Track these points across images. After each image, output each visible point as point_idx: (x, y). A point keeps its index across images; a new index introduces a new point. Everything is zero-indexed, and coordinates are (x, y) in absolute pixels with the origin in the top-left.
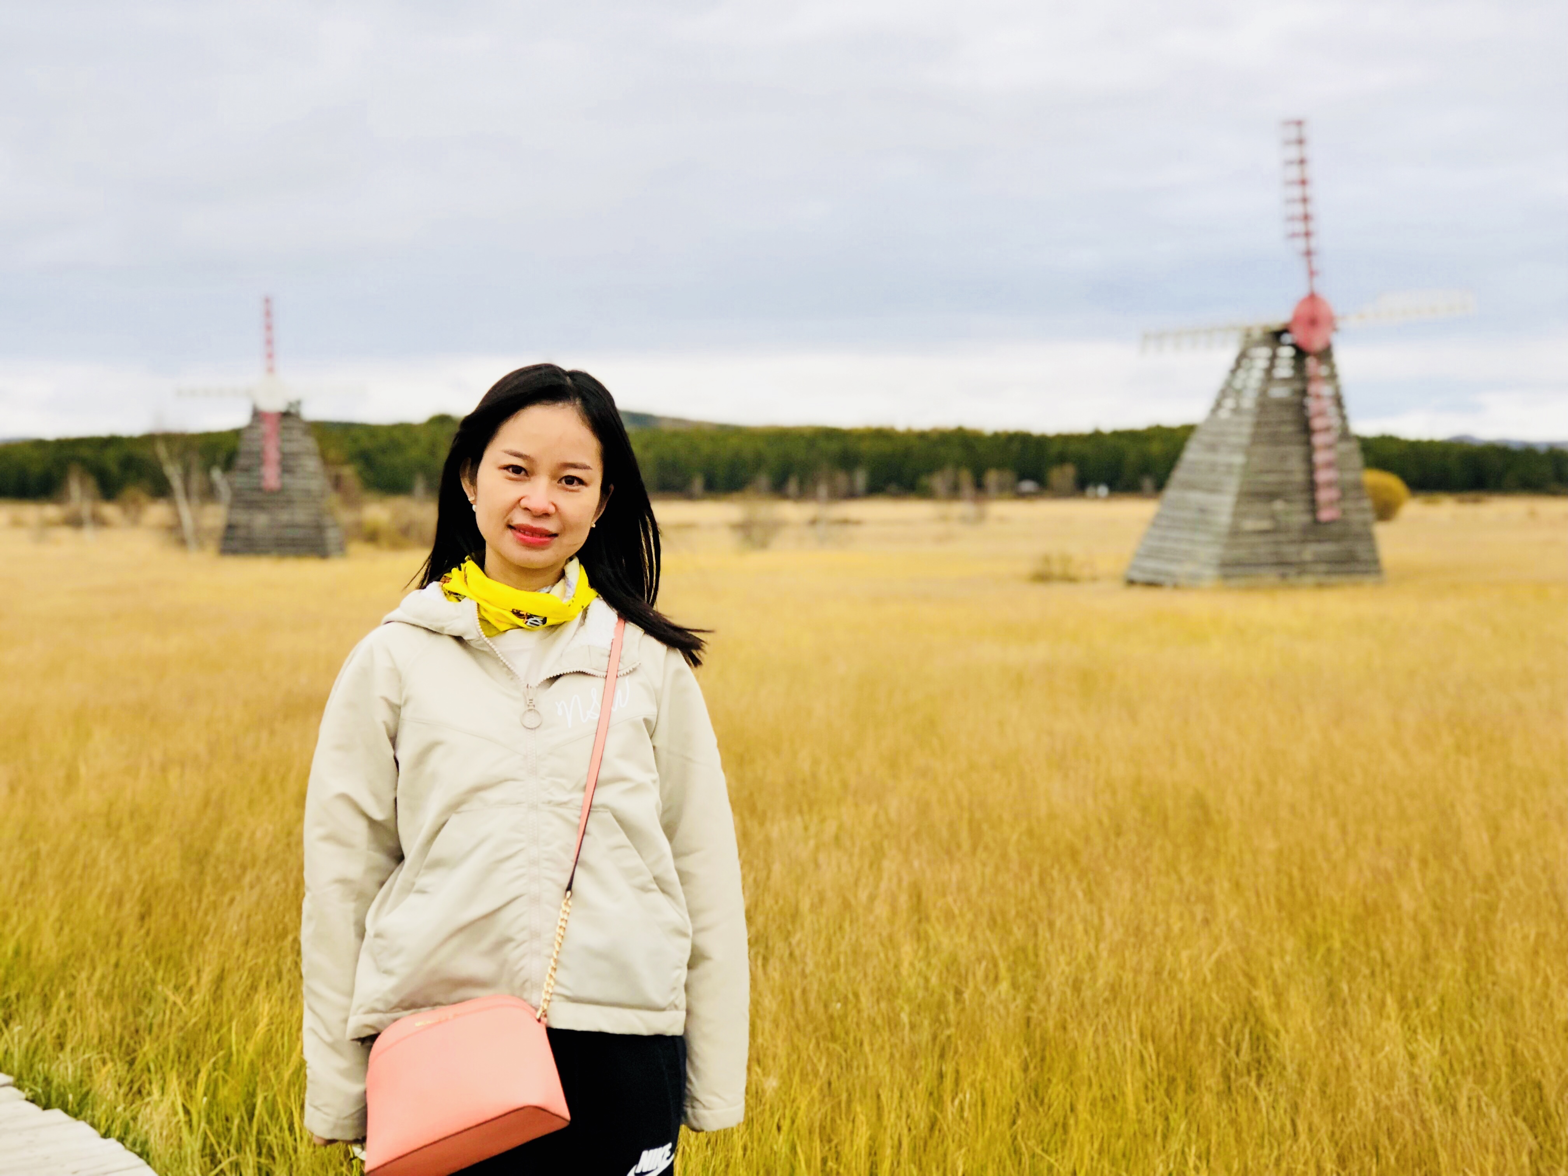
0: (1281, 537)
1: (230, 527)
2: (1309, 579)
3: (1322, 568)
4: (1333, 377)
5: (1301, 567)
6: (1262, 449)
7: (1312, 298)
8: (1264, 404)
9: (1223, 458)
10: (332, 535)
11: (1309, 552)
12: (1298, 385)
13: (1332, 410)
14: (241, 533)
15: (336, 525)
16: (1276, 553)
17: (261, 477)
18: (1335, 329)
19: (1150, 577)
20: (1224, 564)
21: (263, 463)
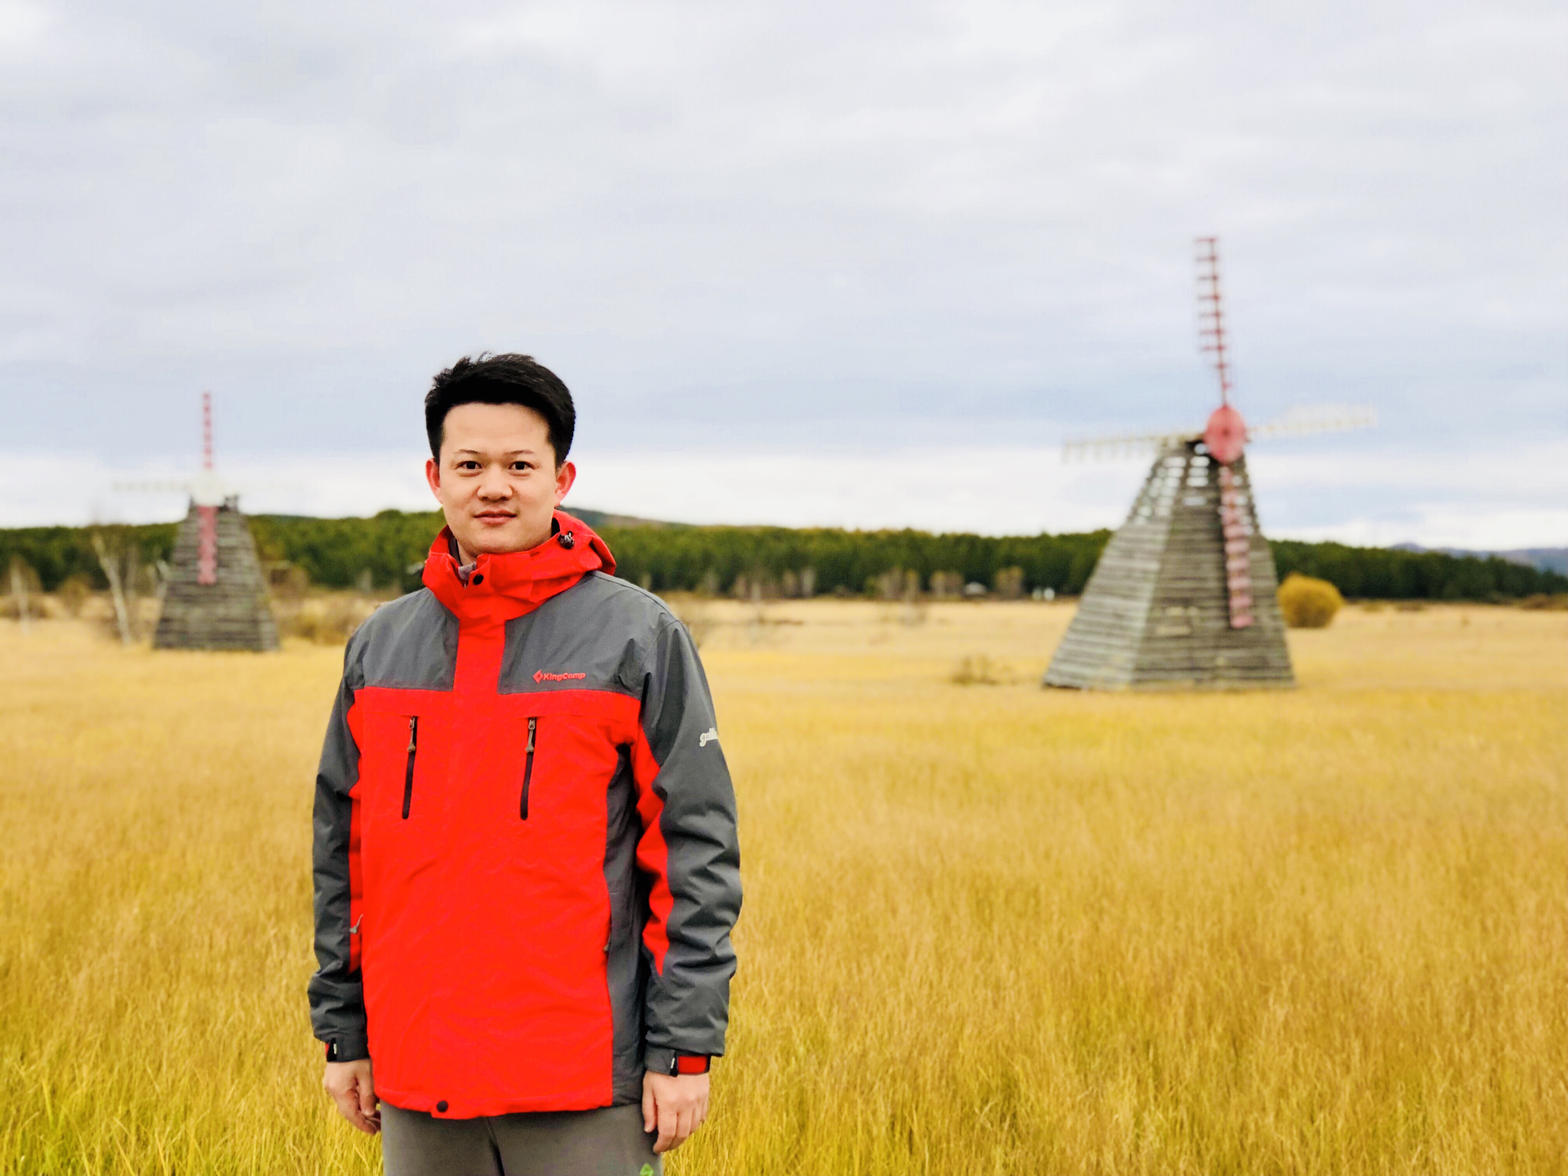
0: (1196, 643)
1: (165, 620)
2: (1221, 684)
3: (1235, 673)
4: (1245, 486)
5: (1215, 672)
6: (1175, 557)
7: (1225, 409)
8: (1180, 513)
9: (1138, 564)
10: (266, 629)
11: (1222, 659)
12: (1212, 495)
13: (1246, 520)
14: (176, 626)
15: (271, 620)
16: (1190, 659)
17: (197, 571)
18: (1247, 441)
19: (1066, 681)
20: (1139, 669)
21: (199, 558)
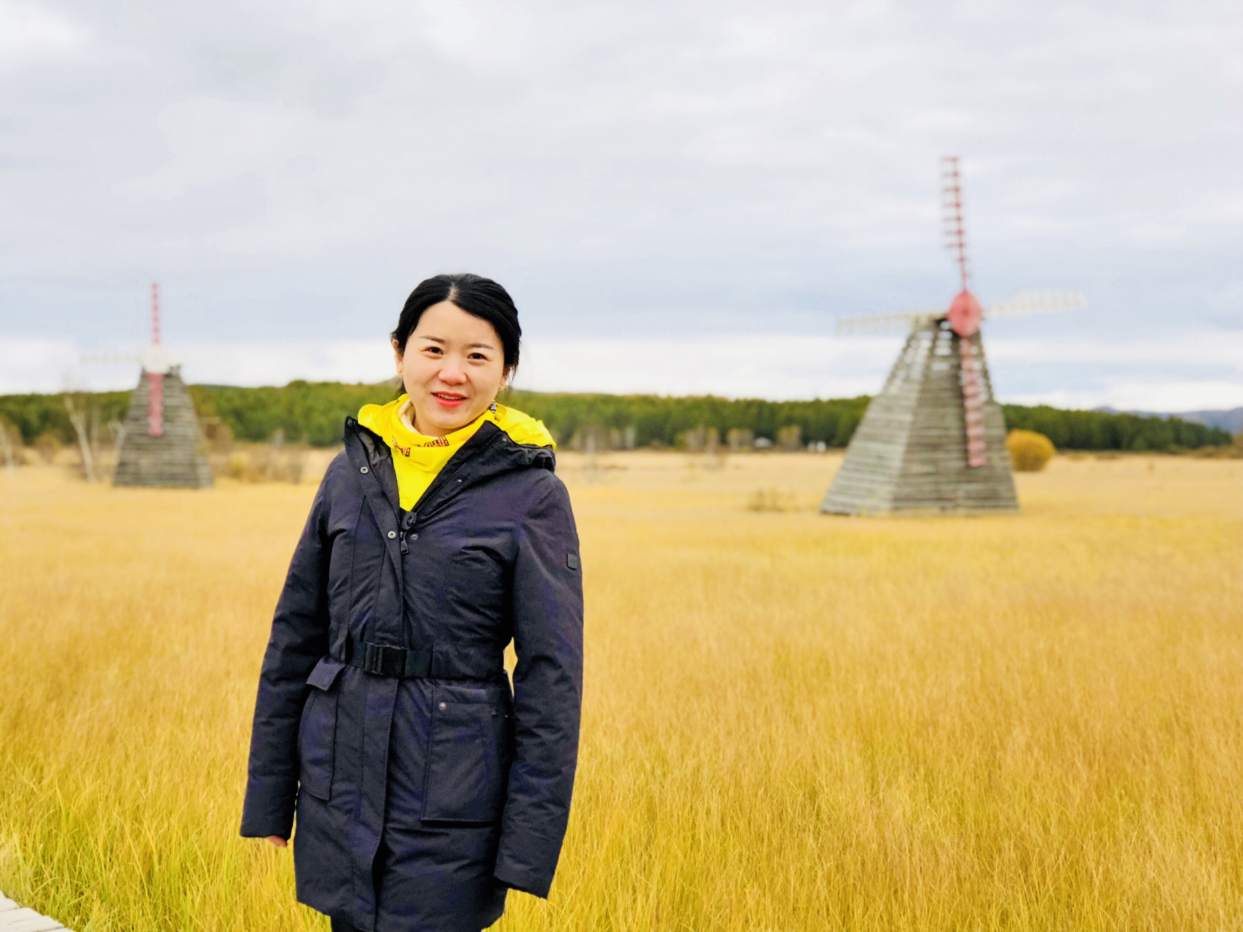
0: (940, 479)
1: (122, 464)
2: (961, 511)
3: (970, 503)
4: (981, 355)
5: (955, 502)
6: (926, 411)
7: (965, 294)
8: (928, 376)
9: (895, 416)
10: (203, 471)
11: (961, 491)
12: (954, 361)
13: (981, 381)
14: (131, 469)
15: (207, 465)
16: (937, 491)
17: (148, 425)
18: (982, 319)
19: (839, 509)
20: (897, 499)
21: (148, 414)
